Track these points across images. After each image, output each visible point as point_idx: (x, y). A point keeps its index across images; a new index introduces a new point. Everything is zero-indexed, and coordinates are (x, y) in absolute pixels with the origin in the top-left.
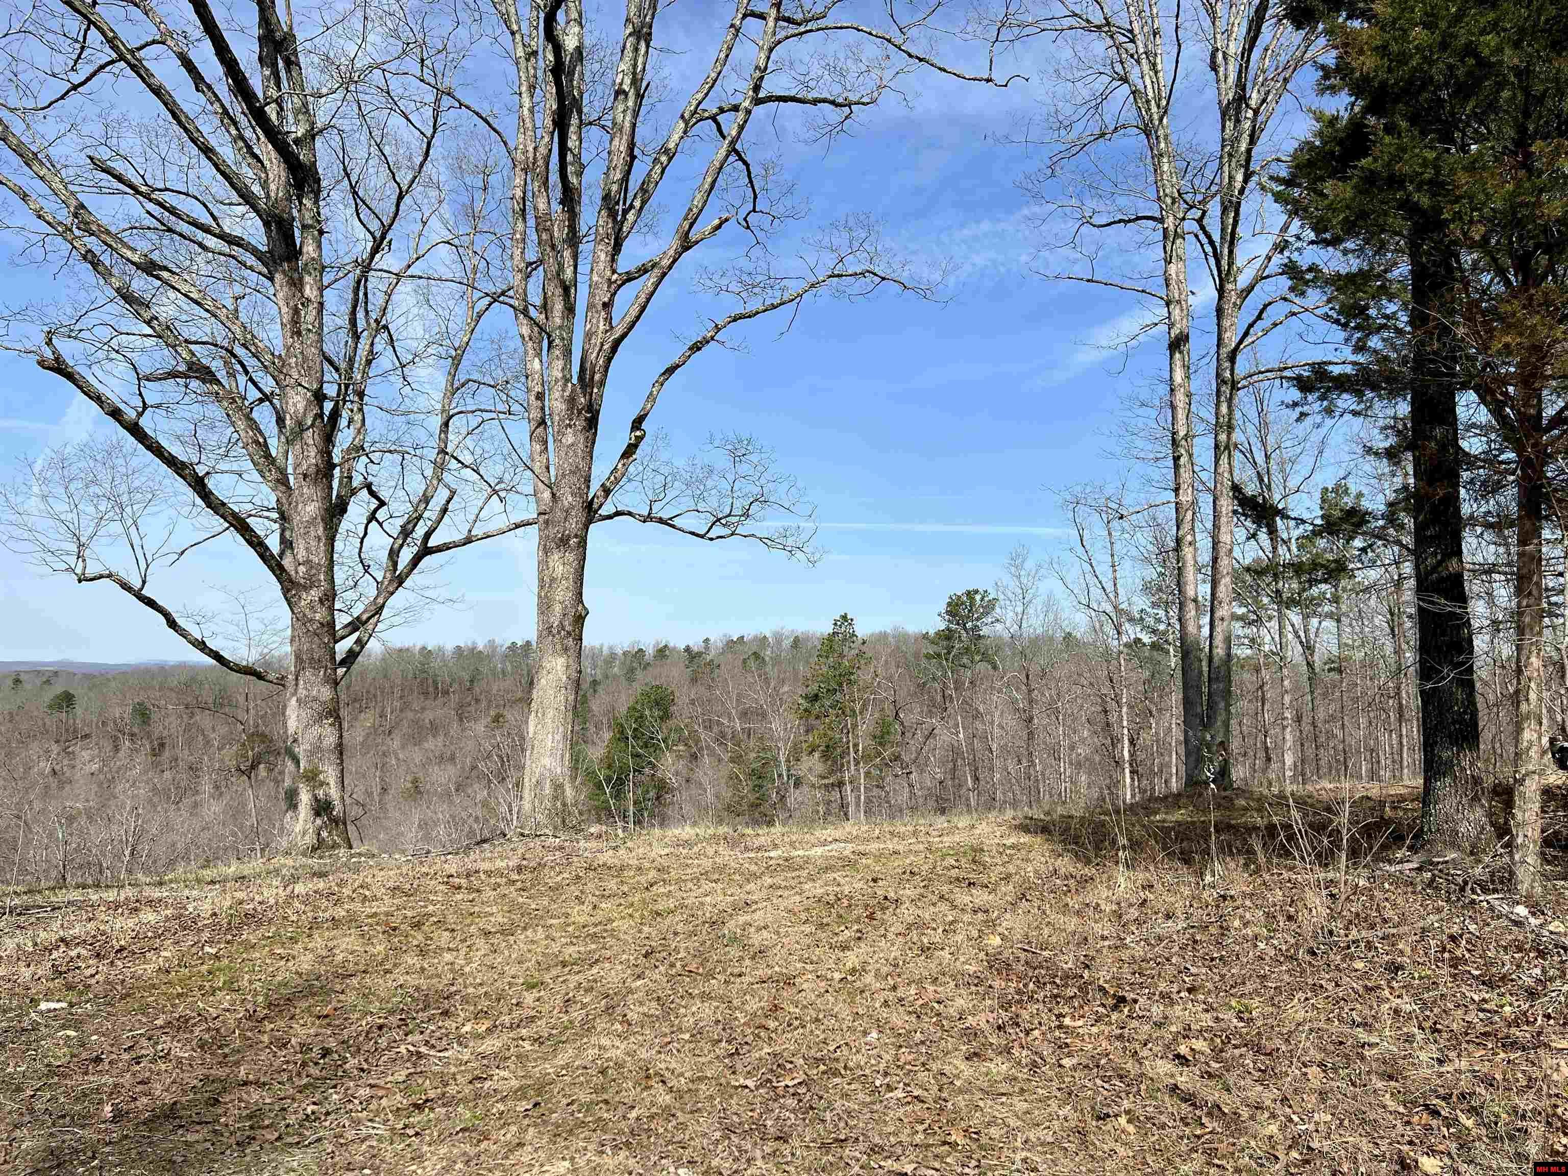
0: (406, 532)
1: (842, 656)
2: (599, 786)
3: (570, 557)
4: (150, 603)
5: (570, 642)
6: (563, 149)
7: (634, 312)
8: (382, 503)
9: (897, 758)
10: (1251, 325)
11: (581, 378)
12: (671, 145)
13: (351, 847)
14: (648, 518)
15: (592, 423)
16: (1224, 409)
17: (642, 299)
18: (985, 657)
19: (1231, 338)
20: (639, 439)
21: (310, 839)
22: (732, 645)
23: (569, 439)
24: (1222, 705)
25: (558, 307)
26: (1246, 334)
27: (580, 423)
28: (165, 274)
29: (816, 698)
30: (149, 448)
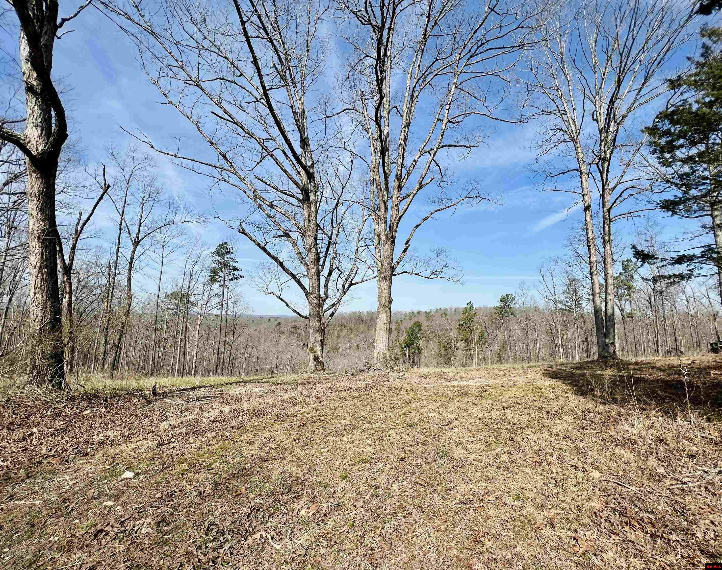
0: (347, 280)
1: (469, 313)
2: (403, 348)
3: (387, 283)
4: (282, 300)
5: (387, 309)
6: (384, 162)
7: (405, 208)
8: (341, 273)
9: (486, 342)
10: (617, 199)
11: (390, 229)
12: (416, 159)
13: (324, 371)
14: (412, 273)
15: (393, 242)
16: (607, 228)
17: (408, 203)
18: (512, 314)
19: (608, 205)
20: (408, 247)
21: (313, 368)
22: (438, 310)
23: (386, 247)
24: (612, 330)
25: (383, 208)
26: (615, 202)
27: (389, 242)
28: (275, 207)
29: (462, 325)
30: (268, 254)
